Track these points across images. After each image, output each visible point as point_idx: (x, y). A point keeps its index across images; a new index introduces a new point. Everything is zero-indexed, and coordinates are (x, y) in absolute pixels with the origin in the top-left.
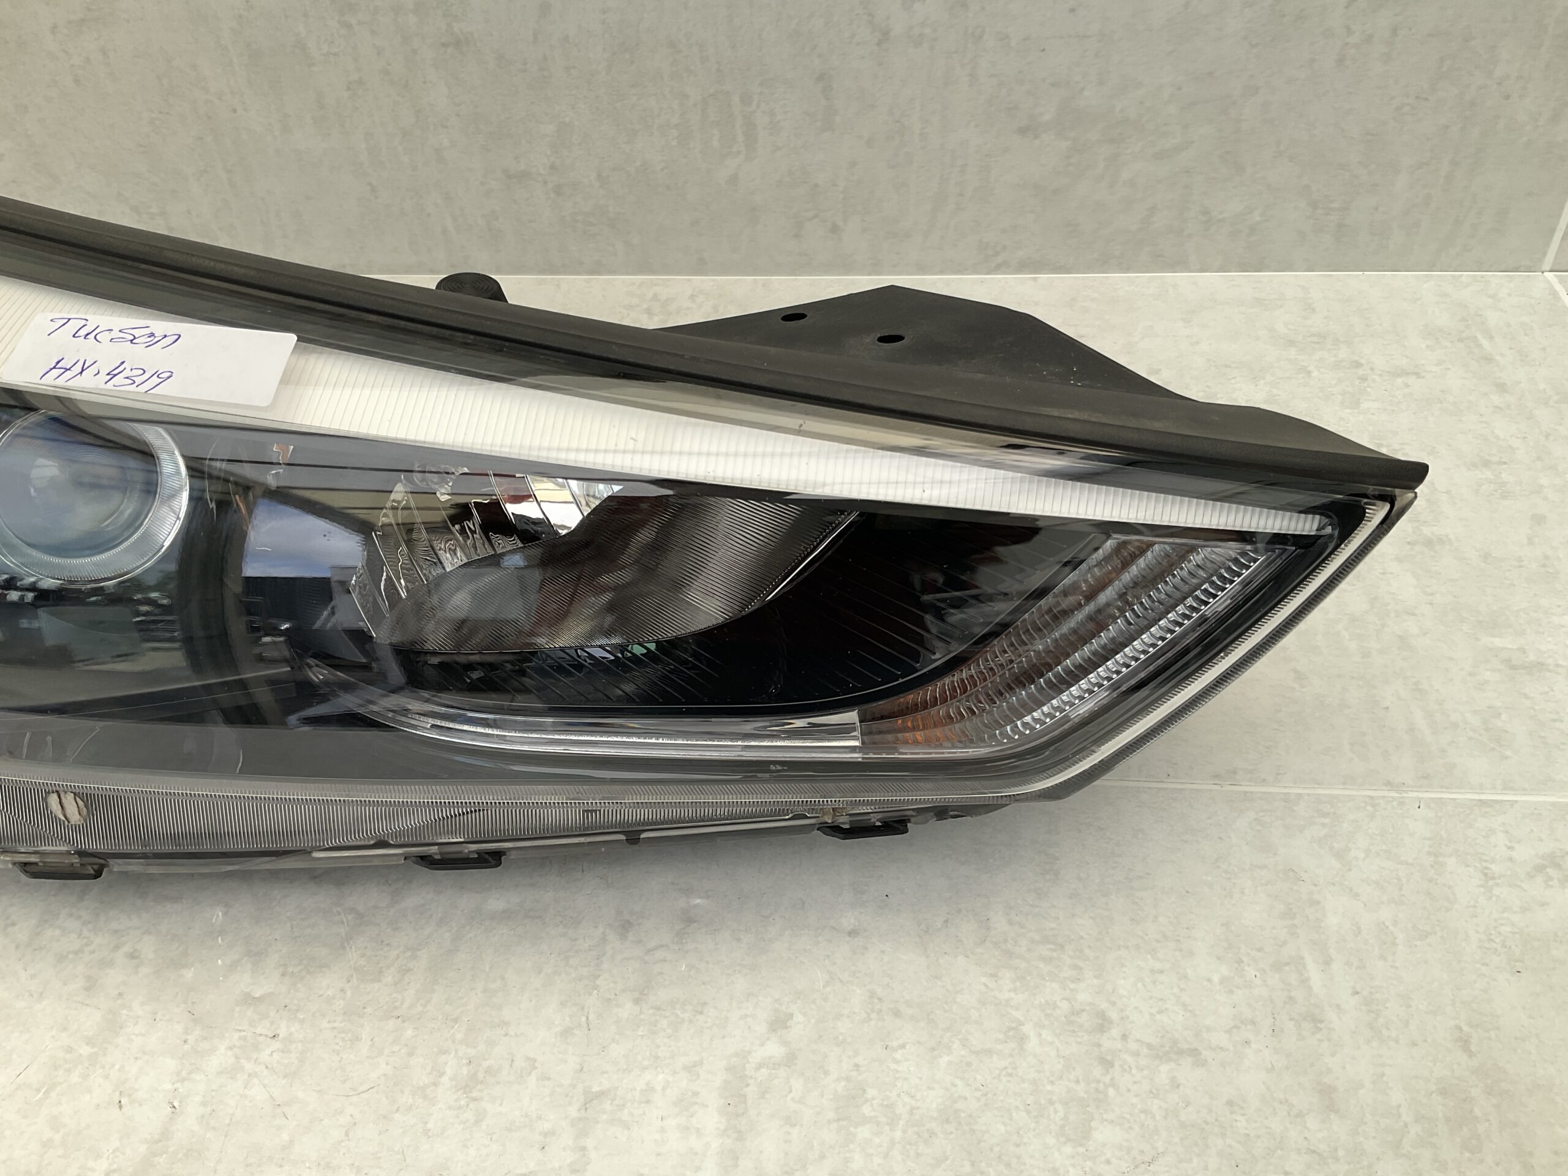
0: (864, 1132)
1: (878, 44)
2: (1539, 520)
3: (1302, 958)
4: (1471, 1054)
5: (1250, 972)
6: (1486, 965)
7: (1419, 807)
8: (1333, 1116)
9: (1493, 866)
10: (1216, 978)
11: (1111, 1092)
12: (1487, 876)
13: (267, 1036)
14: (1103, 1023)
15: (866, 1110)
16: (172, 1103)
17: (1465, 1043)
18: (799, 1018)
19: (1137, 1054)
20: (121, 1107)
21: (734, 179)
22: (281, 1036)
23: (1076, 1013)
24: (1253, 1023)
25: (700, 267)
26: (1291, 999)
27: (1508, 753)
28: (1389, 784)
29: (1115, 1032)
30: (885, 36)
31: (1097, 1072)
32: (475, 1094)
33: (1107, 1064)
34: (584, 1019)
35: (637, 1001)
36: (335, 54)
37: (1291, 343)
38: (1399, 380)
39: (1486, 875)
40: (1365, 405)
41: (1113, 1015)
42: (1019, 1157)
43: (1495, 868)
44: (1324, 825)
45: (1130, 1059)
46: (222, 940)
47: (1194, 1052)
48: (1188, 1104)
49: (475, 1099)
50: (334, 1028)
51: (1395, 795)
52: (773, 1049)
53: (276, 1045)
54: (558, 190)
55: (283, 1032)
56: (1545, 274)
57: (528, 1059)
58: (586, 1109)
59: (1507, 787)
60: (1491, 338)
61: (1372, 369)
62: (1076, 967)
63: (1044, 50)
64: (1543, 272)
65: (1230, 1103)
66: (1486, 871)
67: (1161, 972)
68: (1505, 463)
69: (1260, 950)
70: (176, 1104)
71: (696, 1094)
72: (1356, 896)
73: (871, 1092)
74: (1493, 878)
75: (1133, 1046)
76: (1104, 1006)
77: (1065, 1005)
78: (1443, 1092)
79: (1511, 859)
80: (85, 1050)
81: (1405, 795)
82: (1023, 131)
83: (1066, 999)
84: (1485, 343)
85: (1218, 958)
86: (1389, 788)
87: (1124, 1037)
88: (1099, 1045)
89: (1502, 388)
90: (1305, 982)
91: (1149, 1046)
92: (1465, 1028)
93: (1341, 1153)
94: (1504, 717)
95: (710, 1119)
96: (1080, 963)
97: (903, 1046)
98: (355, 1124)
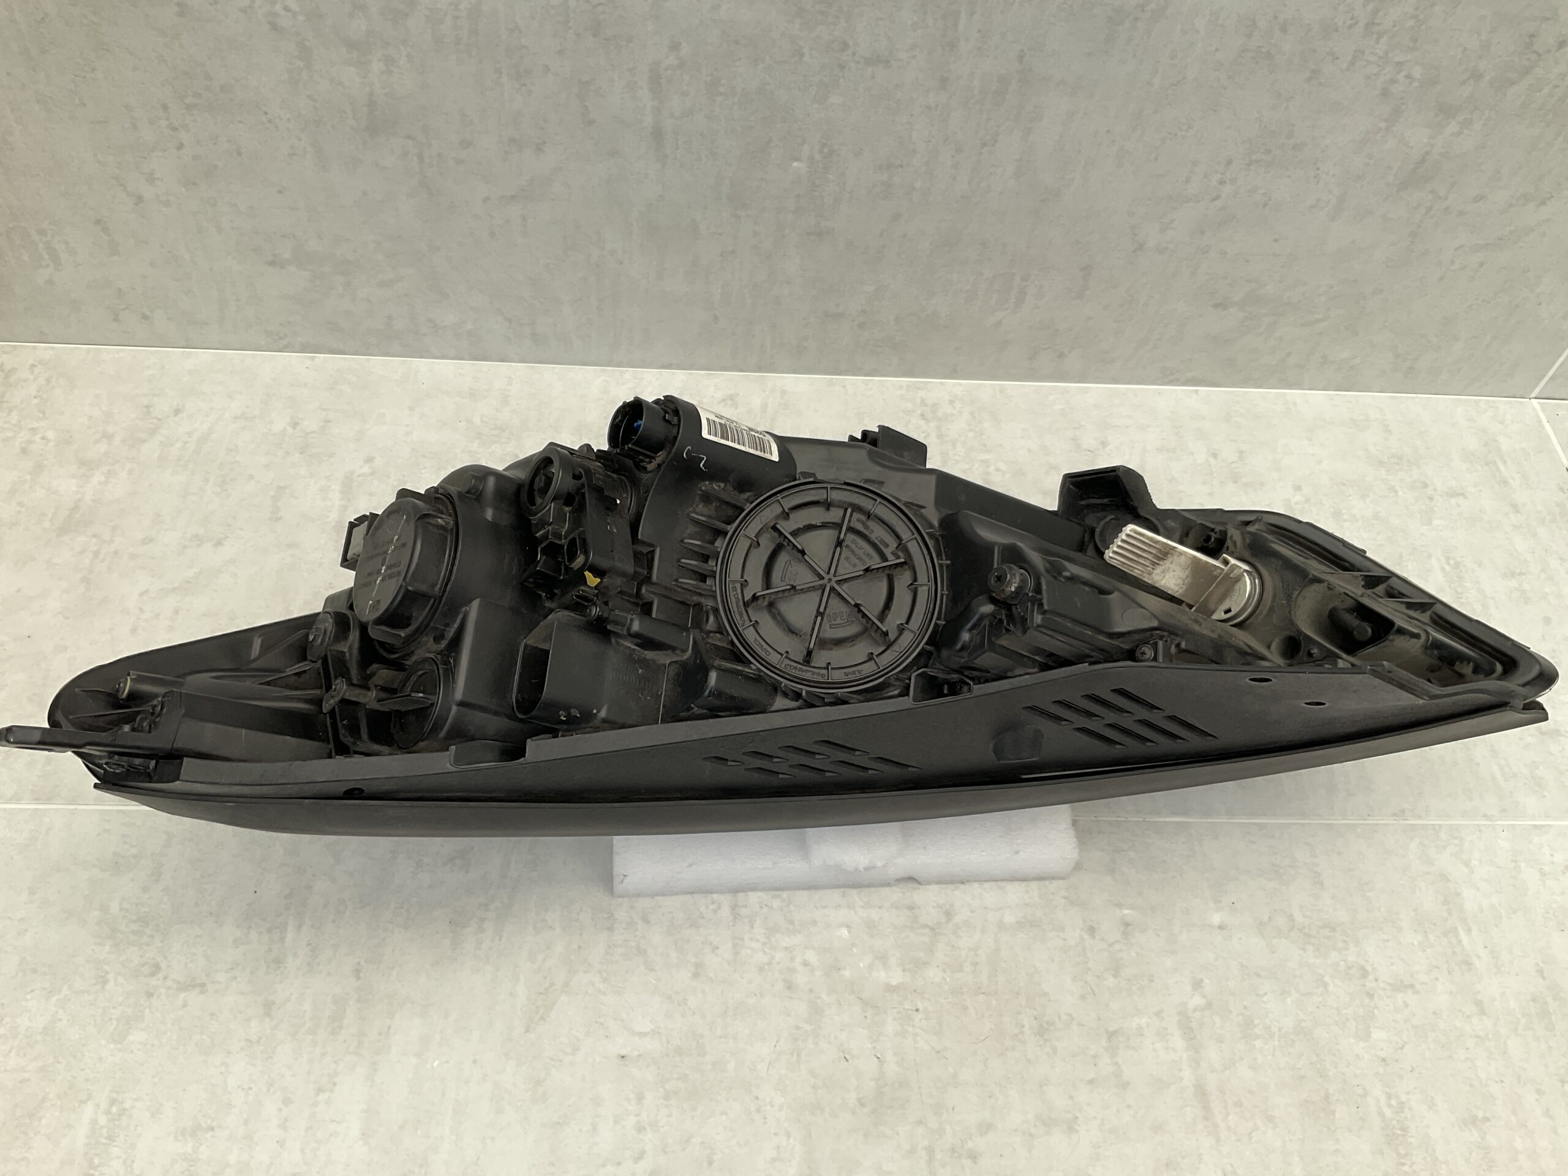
0: (1258, 1043)
1: (1134, 251)
2: (1547, 621)
3: (1456, 928)
4: (1544, 978)
5: (1432, 937)
6: (1546, 927)
7: (1503, 831)
8: (1484, 1017)
9: (1544, 867)
10: (1416, 943)
11: (1376, 1011)
12: (1543, 874)
13: (912, 1010)
14: (1364, 974)
15: (1256, 1031)
16: (875, 1055)
17: (1541, 972)
18: (1207, 981)
19: (1384, 989)
20: (847, 1060)
21: (999, 324)
22: (921, 1010)
23: (1349, 968)
24: (1438, 968)
25: (953, 374)
26: (1454, 953)
27: (1546, 793)
28: (1485, 816)
29: (1371, 977)
30: (1141, 246)
31: (1367, 1001)
32: (1046, 1037)
33: (1371, 996)
34: (1089, 988)
35: (1115, 977)
36: (720, 234)
37: (1381, 463)
38: (1453, 500)
39: (1541, 873)
40: (1436, 522)
41: (1369, 968)
42: (1339, 1050)
43: (1547, 869)
44: (1456, 845)
45: (1382, 993)
46: (856, 949)
47: (1412, 986)
48: (1414, 1015)
49: (1047, 1040)
50: (949, 1002)
51: (1490, 823)
52: (1197, 1000)
53: (920, 1016)
54: (861, 326)
55: (920, 1006)
56: (1532, 400)
57: (1067, 1014)
58: (1110, 1041)
59: (1547, 816)
60: (1505, 463)
61: (1435, 490)
62: (1344, 941)
63: (1248, 261)
64: (1530, 399)
65: (1434, 1013)
66: (1541, 871)
67: (1388, 941)
68: (1524, 574)
69: (1435, 924)
70: (879, 1056)
71: (1166, 1029)
72: (1478, 889)
73: (1256, 1021)
74: (1545, 875)
75: (1382, 985)
76: (1363, 963)
77: (1342, 963)
78: (1534, 1000)
79: (1553, 863)
80: (808, 1027)
81: (1495, 823)
82: (1216, 306)
83: (1344, 961)
84: (1502, 468)
85: (1415, 931)
86: (1484, 818)
87: (1376, 980)
88: (1364, 985)
89: (1515, 508)
90: (1460, 942)
91: (1390, 984)
92: (1541, 965)
93: (1491, 1036)
94: (1541, 768)
95: (1178, 1041)
96: (1345, 938)
97: (1266, 994)
98: (987, 1059)
